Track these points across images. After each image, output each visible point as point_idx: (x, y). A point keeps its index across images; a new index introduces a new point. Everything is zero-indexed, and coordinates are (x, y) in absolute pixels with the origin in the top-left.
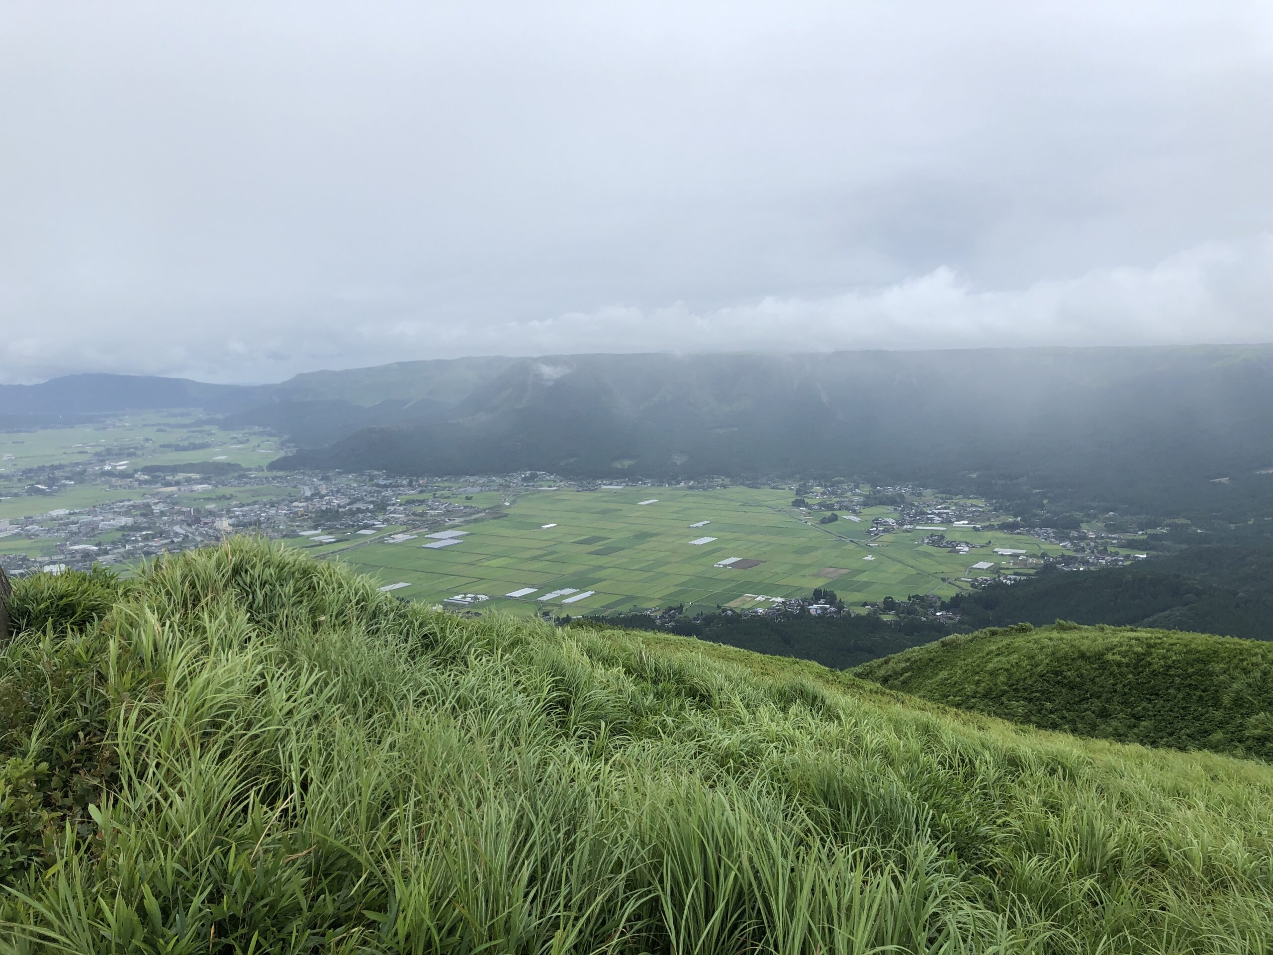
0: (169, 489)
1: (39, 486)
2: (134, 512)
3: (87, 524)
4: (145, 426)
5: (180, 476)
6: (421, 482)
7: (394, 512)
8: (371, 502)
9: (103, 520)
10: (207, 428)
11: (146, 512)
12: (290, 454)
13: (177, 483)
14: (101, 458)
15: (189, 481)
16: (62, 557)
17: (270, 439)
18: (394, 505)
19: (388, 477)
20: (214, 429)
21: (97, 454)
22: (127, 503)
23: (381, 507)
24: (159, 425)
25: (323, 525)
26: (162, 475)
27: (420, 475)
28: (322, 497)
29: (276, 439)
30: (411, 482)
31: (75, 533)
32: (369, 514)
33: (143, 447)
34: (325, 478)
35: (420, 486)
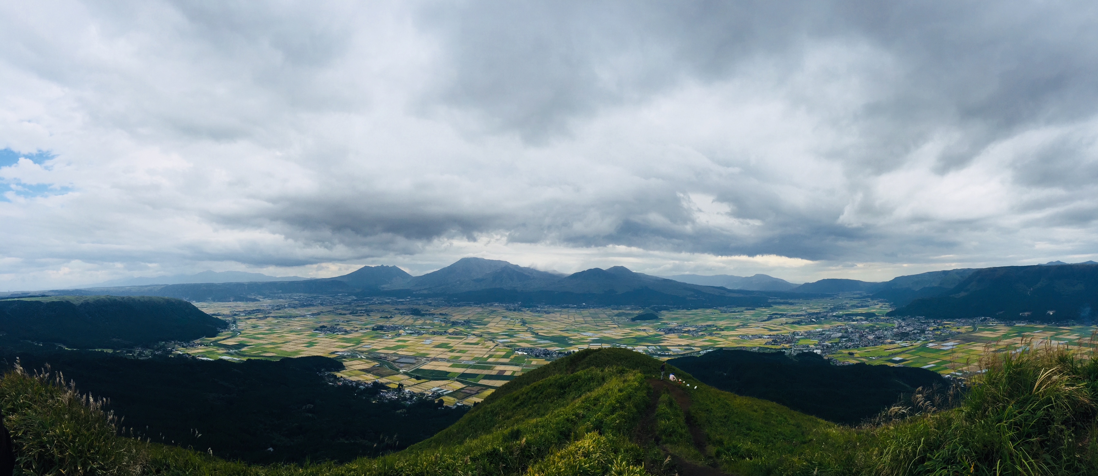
0: (854, 323)
1: (813, 320)
2: (842, 331)
3: (828, 335)
4: (845, 298)
5: (858, 318)
6: (938, 321)
7: (928, 334)
8: (919, 330)
9: (833, 334)
10: (866, 299)
11: (846, 331)
12: (894, 310)
13: (857, 320)
14: (833, 310)
15: (861, 319)
16: (820, 347)
17: (886, 304)
18: (928, 331)
19: (926, 319)
20: (869, 299)
21: (831, 309)
22: (840, 327)
23: (923, 331)
24: (851, 298)
25: (903, 339)
26: (852, 317)
27: (938, 318)
28: (903, 327)
29: (888, 304)
30: (934, 321)
31: (824, 338)
32: (918, 335)
33: (845, 306)
34: (904, 320)
35: (938, 323)
